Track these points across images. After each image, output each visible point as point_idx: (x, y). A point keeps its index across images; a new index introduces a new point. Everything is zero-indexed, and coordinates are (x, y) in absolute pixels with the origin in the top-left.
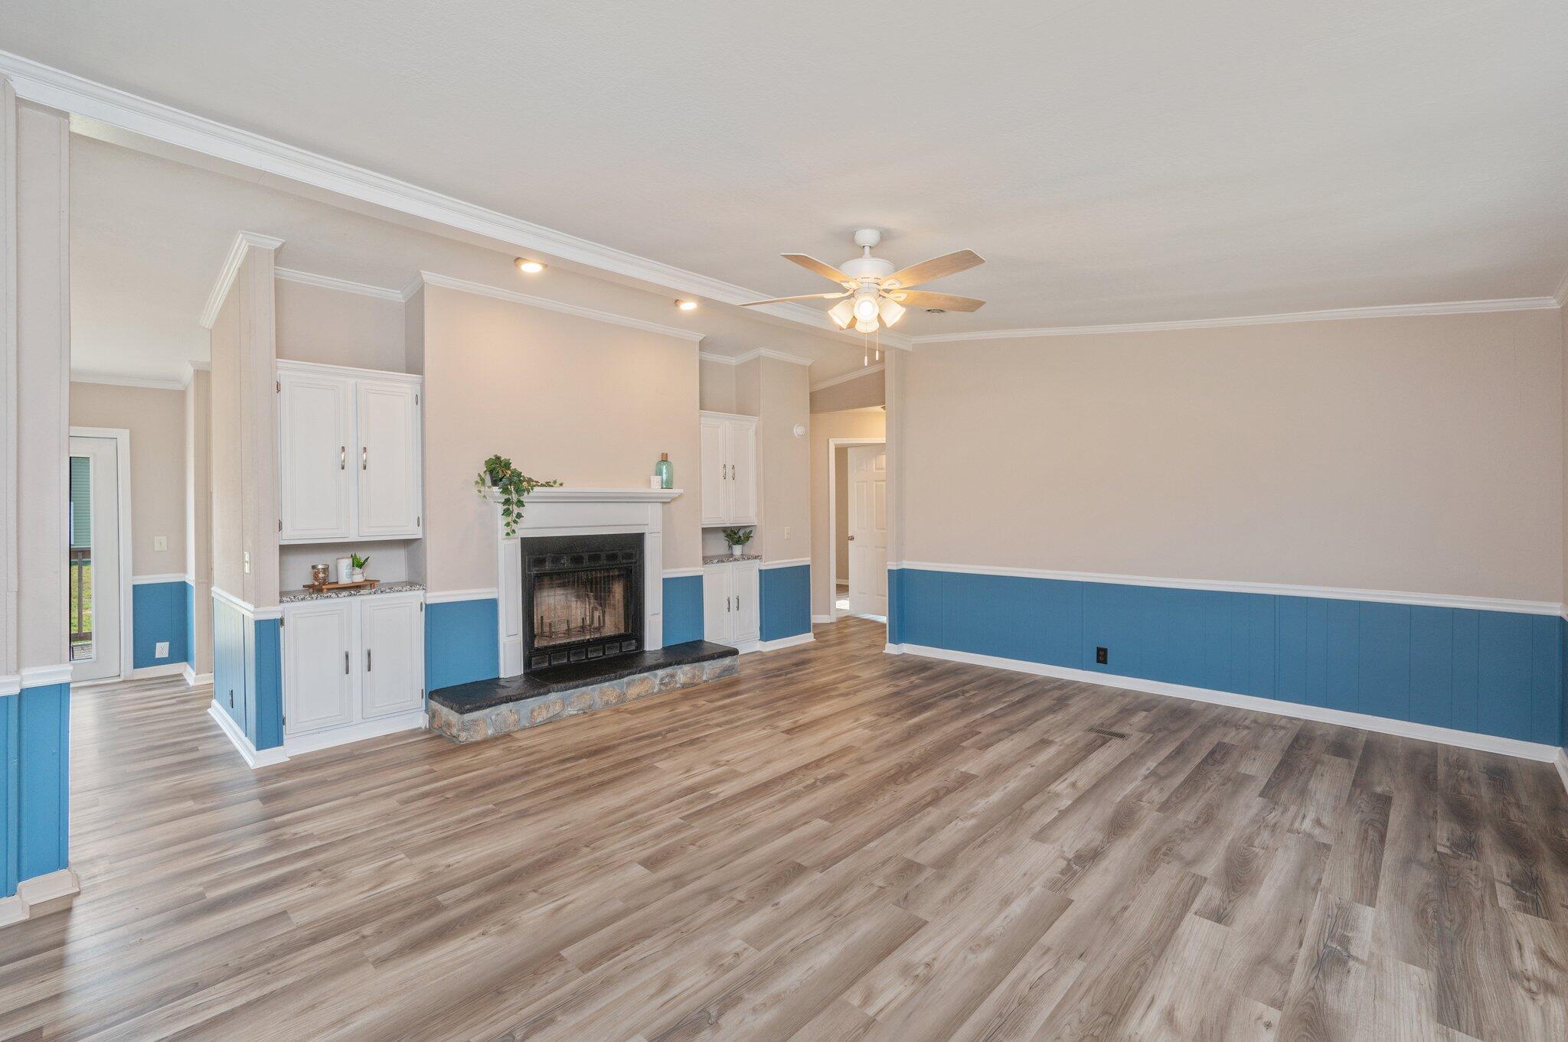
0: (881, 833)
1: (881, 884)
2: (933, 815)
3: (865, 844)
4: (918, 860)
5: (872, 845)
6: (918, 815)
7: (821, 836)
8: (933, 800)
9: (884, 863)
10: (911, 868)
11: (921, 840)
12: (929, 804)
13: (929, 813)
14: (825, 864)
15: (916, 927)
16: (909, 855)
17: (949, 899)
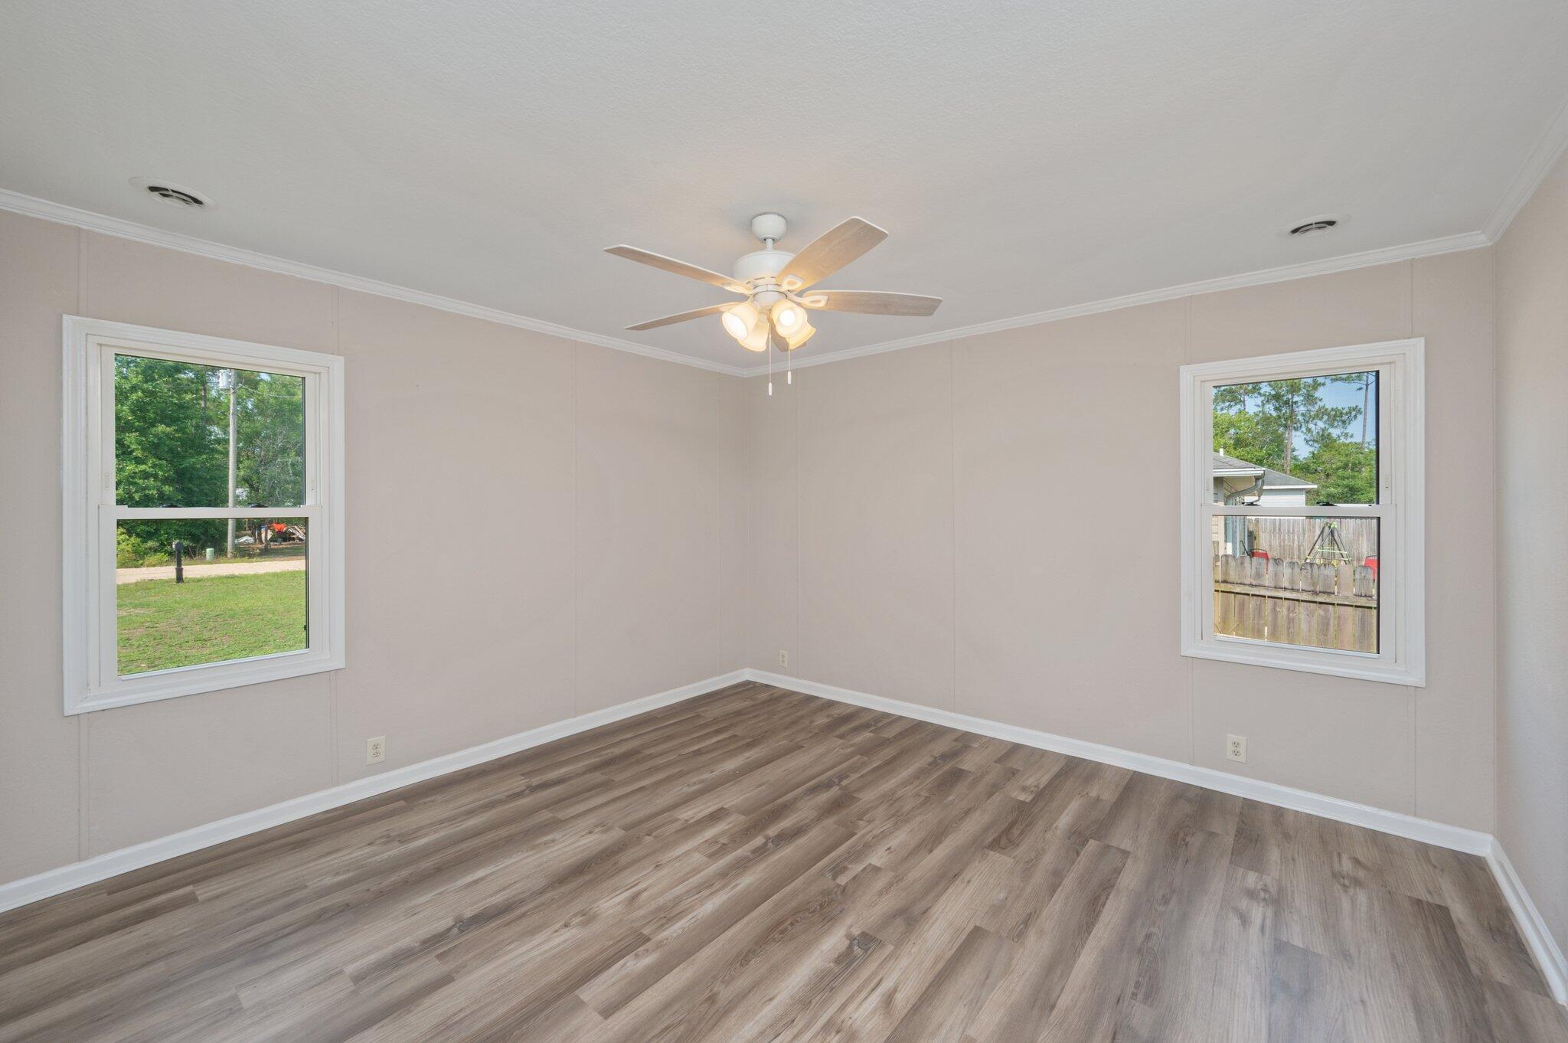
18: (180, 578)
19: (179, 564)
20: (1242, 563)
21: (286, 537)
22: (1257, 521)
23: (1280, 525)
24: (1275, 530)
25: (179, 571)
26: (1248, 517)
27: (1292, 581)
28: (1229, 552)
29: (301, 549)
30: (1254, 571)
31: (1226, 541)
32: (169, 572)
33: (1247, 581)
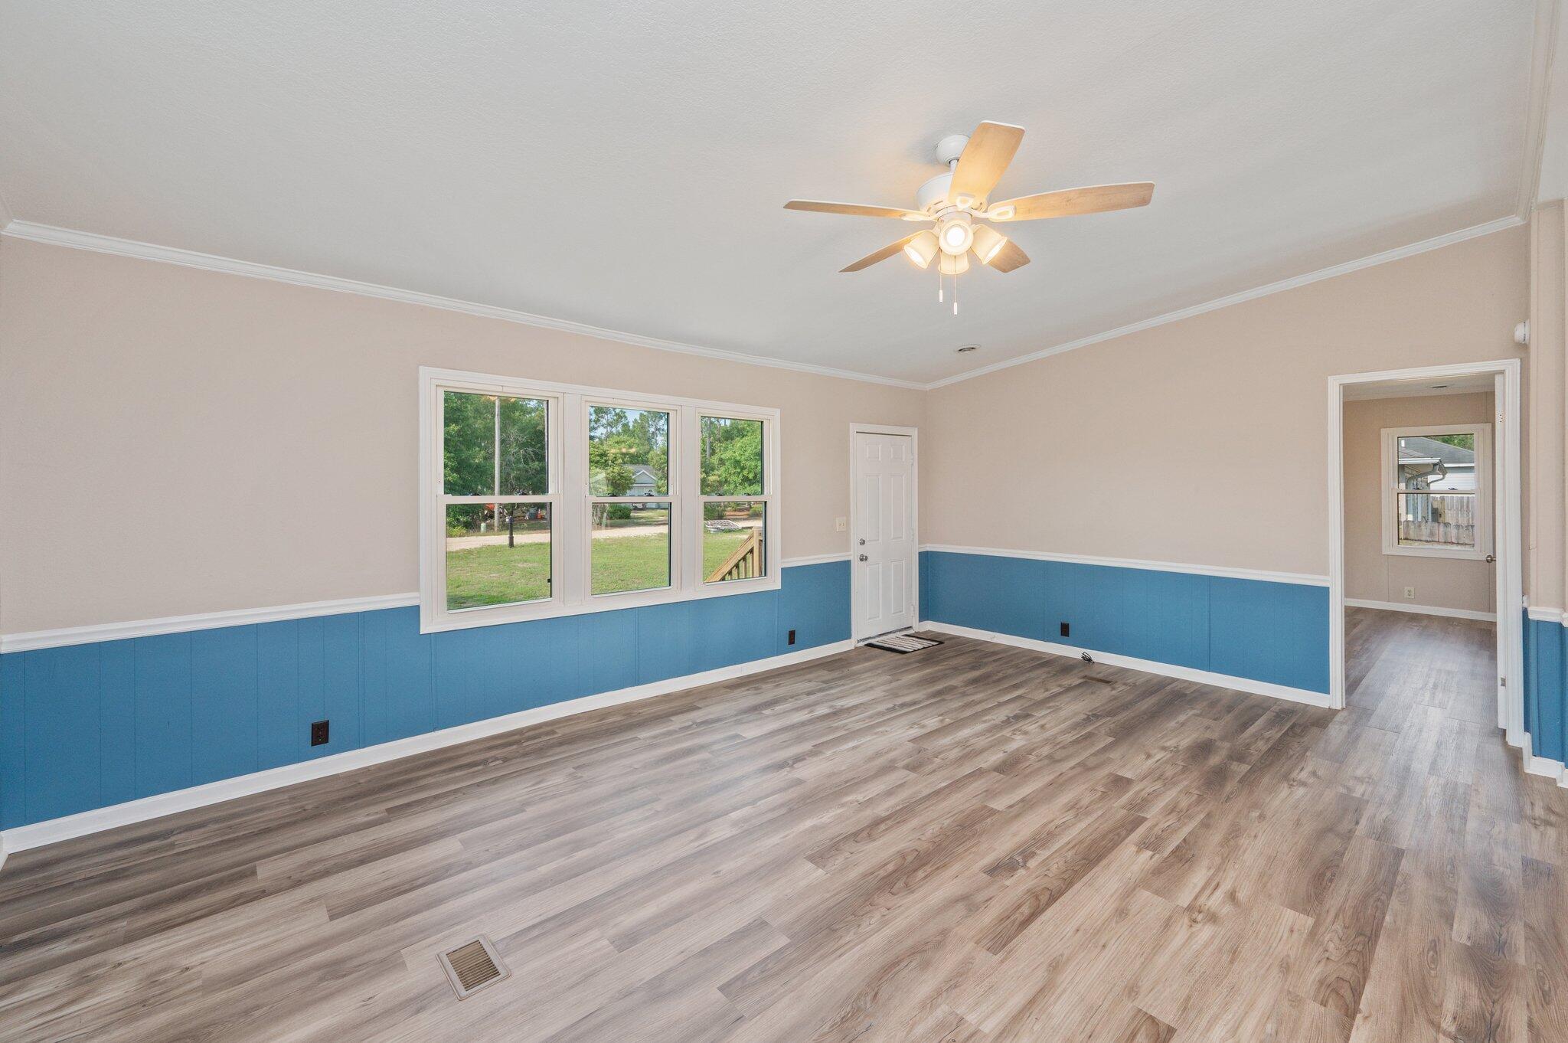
0: (937, 793)
1: (936, 759)
2: (882, 809)
3: (950, 785)
4: (907, 772)
5: (943, 784)
6: (898, 808)
7: (990, 794)
8: (878, 824)
9: (934, 771)
10: (913, 768)
11: (901, 785)
12: (883, 820)
13: (887, 810)
14: (979, 773)
15: (914, 740)
16: (913, 775)
17: (890, 750)
18: (511, 544)
19: (511, 534)
20: (1420, 526)
21: (534, 517)
22: (1443, 499)
23: (1468, 502)
24: (1462, 507)
25: (511, 539)
26: (1431, 495)
27: (1458, 538)
28: (1410, 517)
29: (548, 527)
30: (1428, 531)
31: (1407, 513)
32: (503, 539)
33: (1424, 538)
